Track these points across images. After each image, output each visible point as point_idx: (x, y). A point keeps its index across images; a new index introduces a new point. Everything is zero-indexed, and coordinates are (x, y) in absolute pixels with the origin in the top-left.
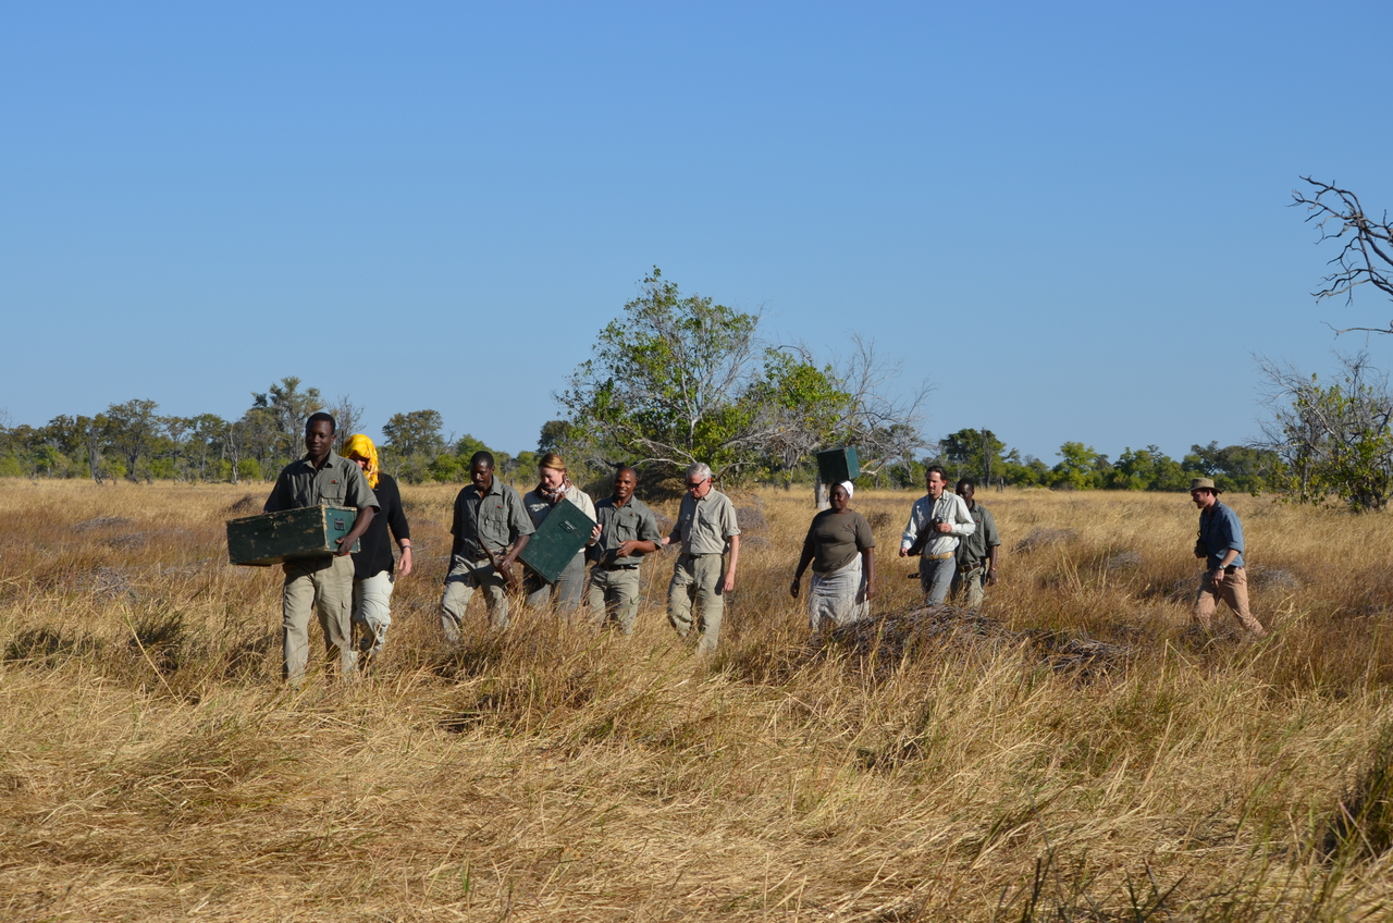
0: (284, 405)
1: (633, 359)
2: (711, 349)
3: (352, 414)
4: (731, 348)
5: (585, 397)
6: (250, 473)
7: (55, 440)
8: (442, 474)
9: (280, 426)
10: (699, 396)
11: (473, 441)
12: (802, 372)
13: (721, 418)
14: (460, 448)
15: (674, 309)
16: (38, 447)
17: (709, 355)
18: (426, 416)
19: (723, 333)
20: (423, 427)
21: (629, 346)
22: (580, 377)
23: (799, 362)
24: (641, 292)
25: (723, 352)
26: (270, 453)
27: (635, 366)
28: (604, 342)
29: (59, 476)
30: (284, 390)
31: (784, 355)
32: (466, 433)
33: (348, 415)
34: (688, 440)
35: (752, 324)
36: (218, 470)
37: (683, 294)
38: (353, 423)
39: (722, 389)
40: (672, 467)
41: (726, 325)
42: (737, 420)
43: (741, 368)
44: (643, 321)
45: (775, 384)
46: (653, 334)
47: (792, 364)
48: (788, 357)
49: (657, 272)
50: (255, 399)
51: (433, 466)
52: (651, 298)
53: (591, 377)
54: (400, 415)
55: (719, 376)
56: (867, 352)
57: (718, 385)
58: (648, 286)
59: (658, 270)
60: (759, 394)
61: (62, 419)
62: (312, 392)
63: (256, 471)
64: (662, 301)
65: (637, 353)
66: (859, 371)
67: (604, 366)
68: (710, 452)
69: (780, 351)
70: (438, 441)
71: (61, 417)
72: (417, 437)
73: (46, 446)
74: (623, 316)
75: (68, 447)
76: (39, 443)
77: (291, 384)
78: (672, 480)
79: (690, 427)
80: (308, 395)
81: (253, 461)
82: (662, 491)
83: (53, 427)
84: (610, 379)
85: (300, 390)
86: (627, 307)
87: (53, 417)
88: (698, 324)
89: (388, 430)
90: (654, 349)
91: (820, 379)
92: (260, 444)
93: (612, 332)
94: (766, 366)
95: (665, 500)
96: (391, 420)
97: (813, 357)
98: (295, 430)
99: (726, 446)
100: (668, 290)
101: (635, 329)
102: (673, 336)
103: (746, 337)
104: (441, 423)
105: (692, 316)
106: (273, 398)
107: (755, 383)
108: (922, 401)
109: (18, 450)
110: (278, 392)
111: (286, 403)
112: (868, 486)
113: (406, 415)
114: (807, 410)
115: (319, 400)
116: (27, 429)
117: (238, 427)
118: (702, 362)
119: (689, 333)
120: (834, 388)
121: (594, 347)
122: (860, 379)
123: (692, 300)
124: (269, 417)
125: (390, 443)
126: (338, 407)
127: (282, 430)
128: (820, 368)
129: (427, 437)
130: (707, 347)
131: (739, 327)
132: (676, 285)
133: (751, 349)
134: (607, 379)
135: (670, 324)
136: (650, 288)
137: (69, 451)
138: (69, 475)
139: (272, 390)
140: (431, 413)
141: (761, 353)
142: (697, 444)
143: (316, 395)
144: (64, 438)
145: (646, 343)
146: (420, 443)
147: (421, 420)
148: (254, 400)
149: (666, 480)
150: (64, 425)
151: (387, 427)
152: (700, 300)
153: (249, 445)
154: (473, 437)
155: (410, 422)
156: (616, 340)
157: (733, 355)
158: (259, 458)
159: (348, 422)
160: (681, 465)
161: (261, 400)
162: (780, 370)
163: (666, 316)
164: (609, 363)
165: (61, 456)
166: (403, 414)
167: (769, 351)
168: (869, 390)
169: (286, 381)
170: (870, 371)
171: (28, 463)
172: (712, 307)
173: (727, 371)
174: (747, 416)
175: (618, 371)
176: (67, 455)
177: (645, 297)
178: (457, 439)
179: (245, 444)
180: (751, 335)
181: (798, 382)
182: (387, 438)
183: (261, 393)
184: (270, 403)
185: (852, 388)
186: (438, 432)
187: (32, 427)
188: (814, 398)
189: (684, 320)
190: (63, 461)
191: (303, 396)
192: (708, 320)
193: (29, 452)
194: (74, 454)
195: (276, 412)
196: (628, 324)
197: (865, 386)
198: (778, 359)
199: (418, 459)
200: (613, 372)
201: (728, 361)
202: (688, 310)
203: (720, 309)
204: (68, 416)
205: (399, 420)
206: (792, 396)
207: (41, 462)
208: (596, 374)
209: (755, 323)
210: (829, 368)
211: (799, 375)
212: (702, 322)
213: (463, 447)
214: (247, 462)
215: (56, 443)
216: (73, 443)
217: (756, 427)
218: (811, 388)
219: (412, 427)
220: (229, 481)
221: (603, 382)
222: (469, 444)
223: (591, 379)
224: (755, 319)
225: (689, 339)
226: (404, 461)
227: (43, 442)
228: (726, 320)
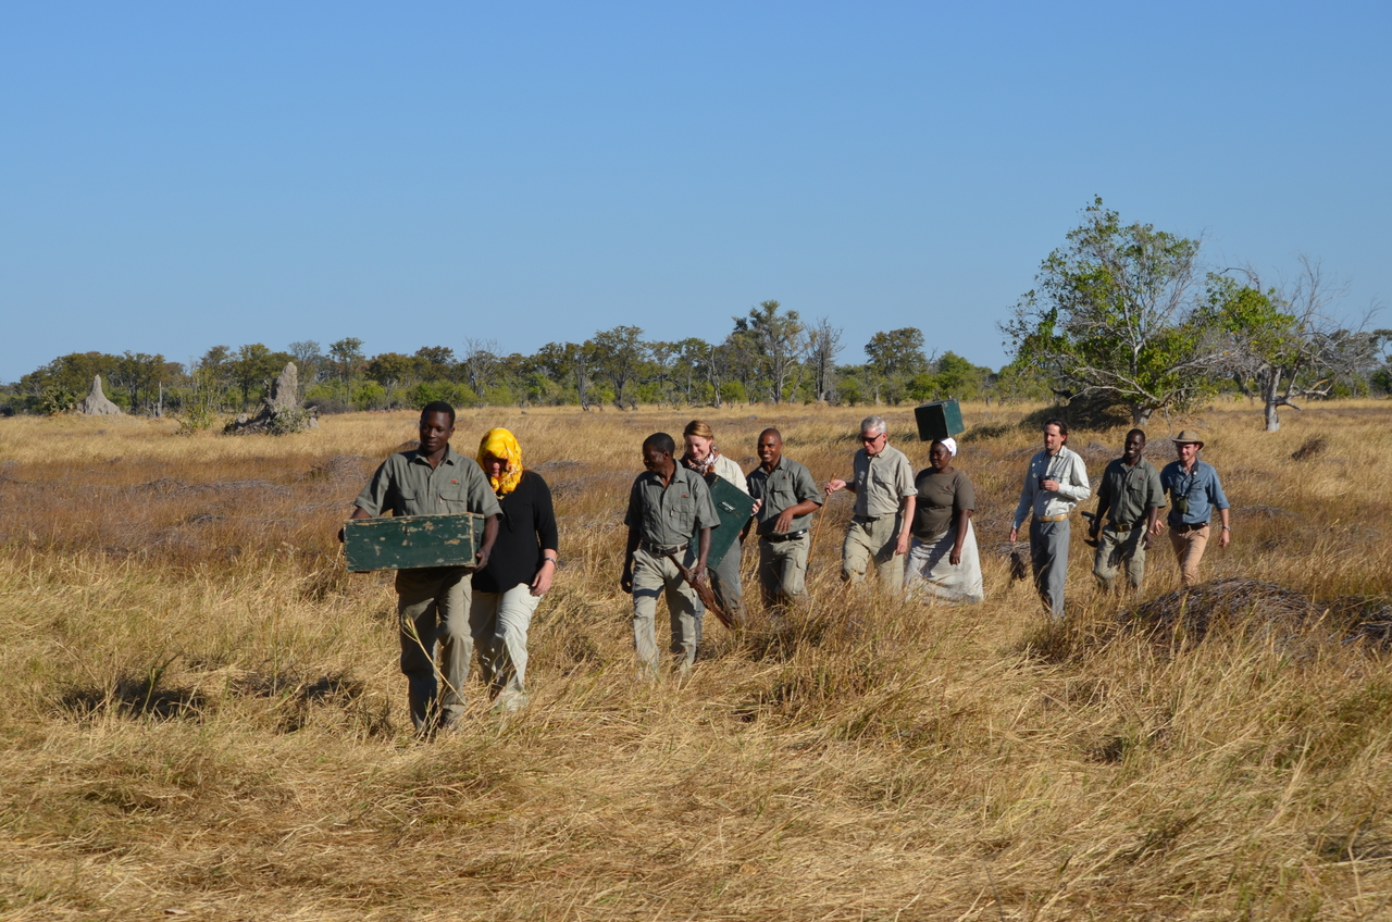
0: (764, 329)
1: (1076, 288)
2: (1153, 276)
3: (831, 336)
4: (1173, 275)
5: (1029, 326)
6: (735, 396)
7: (545, 368)
8: (920, 393)
9: (761, 350)
10: (1142, 323)
11: (954, 357)
12: (1245, 295)
13: (1164, 343)
14: (941, 365)
15: (1115, 237)
16: (528, 375)
17: (1151, 282)
18: (907, 334)
19: (1164, 260)
20: (905, 345)
21: (1073, 275)
22: (1023, 307)
23: (1241, 286)
24: (1082, 220)
25: (1166, 278)
26: (754, 375)
27: (1078, 294)
28: (1046, 272)
29: (549, 404)
30: (764, 314)
31: (1227, 279)
32: (947, 350)
33: (827, 336)
34: (1132, 367)
35: (1193, 249)
36: (704, 394)
37: (1123, 222)
38: (832, 344)
39: (1165, 315)
40: (1116, 394)
41: (1167, 251)
42: (1180, 347)
43: (1184, 293)
44: (1085, 250)
45: (1217, 307)
46: (1095, 263)
47: (1234, 287)
48: (1230, 280)
49: (1099, 201)
50: (735, 323)
51: (911, 385)
52: (1093, 226)
53: (1034, 307)
54: (881, 333)
55: (1161, 301)
56: (1314, 272)
57: (1159, 312)
58: (1090, 215)
59: (1100, 199)
60: (1203, 319)
61: (551, 347)
62: (791, 315)
63: (741, 393)
64: (1105, 229)
65: (1081, 281)
66: (1306, 291)
67: (1047, 295)
68: (1155, 377)
69: (1222, 276)
70: (920, 358)
71: (551, 345)
72: (899, 355)
73: (536, 374)
74: (1064, 246)
75: (558, 374)
76: (530, 371)
77: (771, 308)
78: (1118, 407)
79: (1133, 354)
80: (787, 317)
81: (738, 383)
82: (1107, 417)
83: (544, 355)
84: (1054, 309)
85: (779, 313)
86: (1069, 236)
87: (543, 345)
88: (1139, 251)
89: (870, 349)
90: (1096, 279)
91: (1263, 302)
92: (745, 366)
93: (1054, 262)
94: (1209, 291)
95: (1110, 426)
96: (873, 338)
97: (1260, 280)
98: (775, 352)
99: (1170, 372)
100: (1110, 219)
101: (1078, 258)
102: (1115, 264)
103: (1188, 262)
104: (923, 340)
105: (1133, 243)
106: (753, 322)
107: (1199, 308)
108: (1370, 320)
109: (510, 378)
110: (758, 316)
111: (766, 326)
112: (1346, 395)
113: (888, 333)
114: (1251, 333)
115: (799, 322)
116: (517, 357)
117: (721, 350)
118: (1144, 288)
119: (1130, 260)
120: (1277, 312)
121: (1037, 277)
122: (1307, 299)
123: (1133, 228)
124: (750, 341)
125: (873, 362)
126: (817, 329)
127: (763, 353)
128: (1264, 291)
129: (908, 355)
130: (1150, 274)
131: (1180, 252)
132: (1117, 213)
133: (1194, 273)
134: (1050, 309)
135: (1112, 252)
136: (1091, 217)
137: (559, 378)
138: (559, 403)
139: (752, 314)
140: (913, 331)
141: (1203, 277)
142: (1141, 370)
143: (795, 318)
144: (554, 365)
145: (1089, 272)
146: (902, 361)
147: (902, 337)
148: (734, 325)
149: (1112, 407)
150: (553, 353)
151: (868, 346)
152: (1141, 226)
153: (734, 368)
154: (955, 353)
155: (892, 340)
156: (1058, 270)
157: (1175, 281)
158: (743, 380)
159: (827, 343)
160: (1126, 392)
161: (741, 324)
162: (1221, 294)
163: (1108, 244)
164: (1053, 291)
165: (552, 383)
166: (884, 332)
167: (1210, 276)
168: (1317, 310)
169: (765, 305)
170: (1317, 291)
171: (519, 391)
172: (1153, 233)
173: (1169, 297)
174: (1190, 342)
175: (1061, 300)
176: (557, 382)
177: (1086, 225)
178: (938, 356)
179: (730, 367)
180: (1193, 261)
181: (1241, 305)
182: (869, 357)
183: (741, 317)
184: (750, 326)
185: (1299, 310)
186: (920, 350)
187: (523, 355)
188: (1257, 321)
189: (1126, 247)
190: (554, 388)
191: (783, 319)
192: (1149, 247)
193: (521, 380)
194: (563, 380)
195: (757, 335)
196: (1070, 253)
197: (1313, 306)
198: (1219, 283)
199: (897, 379)
200: (1057, 301)
201: (1168, 287)
202: (1129, 237)
203: (1162, 235)
204: (557, 343)
205: (881, 338)
206: (1235, 320)
207: (532, 389)
208: (1039, 303)
209: (1197, 247)
210: (1272, 291)
211: (1241, 299)
212: (1144, 249)
213: (946, 364)
214: (731, 385)
215: (545, 371)
216: (562, 370)
217: (1198, 351)
218: (1255, 311)
219: (893, 345)
220: (712, 405)
221: (1046, 312)
222: (950, 360)
223: (1034, 309)
224: (1197, 244)
225: (1131, 267)
226: (883, 380)
227: (535, 369)
228: (1168, 246)
